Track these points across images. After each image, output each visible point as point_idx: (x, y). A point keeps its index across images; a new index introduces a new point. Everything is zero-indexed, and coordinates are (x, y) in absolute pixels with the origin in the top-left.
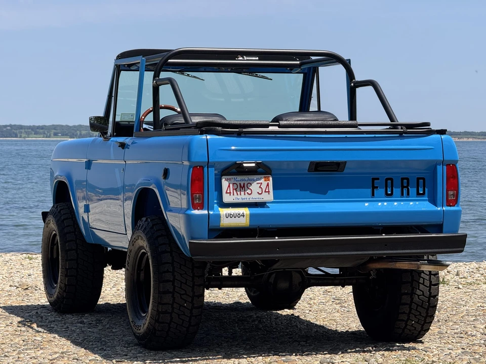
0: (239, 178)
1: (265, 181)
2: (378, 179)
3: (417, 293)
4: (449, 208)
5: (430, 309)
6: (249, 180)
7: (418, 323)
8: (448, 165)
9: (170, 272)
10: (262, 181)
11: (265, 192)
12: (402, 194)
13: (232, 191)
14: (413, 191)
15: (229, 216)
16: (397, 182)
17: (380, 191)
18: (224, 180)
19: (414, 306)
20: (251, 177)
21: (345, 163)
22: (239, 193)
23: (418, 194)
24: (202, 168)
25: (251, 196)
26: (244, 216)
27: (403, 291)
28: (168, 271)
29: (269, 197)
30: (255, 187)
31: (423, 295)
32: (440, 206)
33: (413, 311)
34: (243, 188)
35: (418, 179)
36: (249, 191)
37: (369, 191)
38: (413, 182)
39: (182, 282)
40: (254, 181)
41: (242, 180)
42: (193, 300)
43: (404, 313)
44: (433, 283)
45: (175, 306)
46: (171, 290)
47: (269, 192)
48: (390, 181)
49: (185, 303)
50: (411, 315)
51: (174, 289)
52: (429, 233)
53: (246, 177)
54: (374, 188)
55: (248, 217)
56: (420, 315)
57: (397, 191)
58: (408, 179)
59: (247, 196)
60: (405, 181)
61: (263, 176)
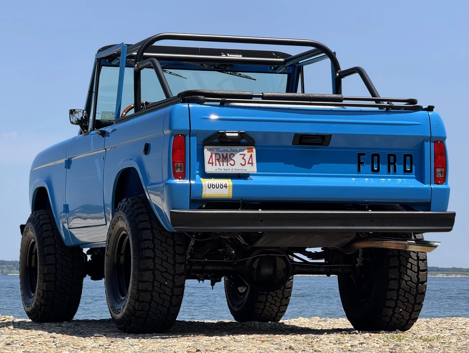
0: (222, 148)
1: (249, 152)
2: (364, 154)
3: (405, 278)
4: (437, 186)
5: (418, 296)
6: (232, 150)
7: (405, 310)
8: (436, 142)
9: (151, 249)
10: (246, 152)
11: (249, 163)
12: (389, 171)
13: (214, 162)
14: (400, 167)
15: (212, 186)
16: (383, 158)
17: (366, 167)
18: (206, 149)
19: (402, 292)
20: (234, 148)
21: (330, 136)
22: (221, 163)
23: (405, 171)
24: (184, 136)
25: (234, 167)
26: (226, 187)
27: (390, 276)
28: (148, 248)
29: (252, 169)
30: (238, 158)
31: (411, 281)
32: (428, 184)
33: (400, 298)
34: (225, 158)
35: (405, 156)
36: (232, 162)
37: (355, 166)
38: (400, 158)
39: (163, 260)
40: (238, 152)
41: (225, 151)
42: (174, 278)
43: (391, 299)
44: (421, 269)
45: (156, 283)
46: (152, 267)
47: (252, 163)
48: (376, 157)
49: (166, 281)
50: (399, 302)
51: (155, 266)
52: (416, 211)
53: (228, 148)
54: (360, 163)
55: (231, 188)
56: (408, 302)
57: (383, 167)
58: (394, 156)
59: (231, 167)
60: (392, 157)
61: (246, 147)
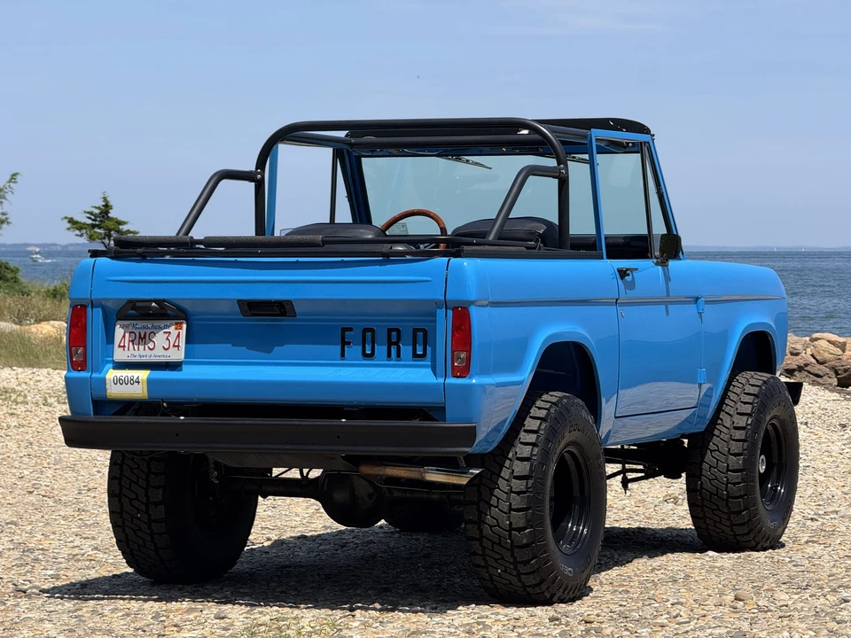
0: (140, 324)
1: (176, 329)
2: (351, 329)
3: (487, 521)
6: (154, 327)
7: (506, 571)
8: (455, 309)
10: (172, 329)
11: (174, 346)
12: (389, 355)
13: (126, 345)
14: (406, 350)
15: (118, 381)
16: (382, 335)
17: (354, 350)
18: (118, 326)
19: (487, 543)
20: (157, 323)
21: (290, 302)
22: (136, 347)
23: (415, 356)
24: (84, 307)
25: (153, 353)
26: (138, 382)
29: (178, 355)
30: (160, 338)
31: (498, 526)
32: (441, 376)
33: (489, 552)
34: (142, 339)
35: (415, 331)
36: (151, 345)
37: (338, 348)
38: (407, 336)
39: (132, 481)
40: (161, 328)
41: (144, 328)
43: (476, 553)
47: (178, 346)
48: (370, 333)
49: (139, 513)
50: (488, 558)
52: (436, 420)
53: (149, 324)
54: (344, 343)
55: (145, 384)
56: (503, 559)
57: (381, 350)
58: (398, 330)
59: (148, 352)
60: (394, 334)
61: (174, 322)
